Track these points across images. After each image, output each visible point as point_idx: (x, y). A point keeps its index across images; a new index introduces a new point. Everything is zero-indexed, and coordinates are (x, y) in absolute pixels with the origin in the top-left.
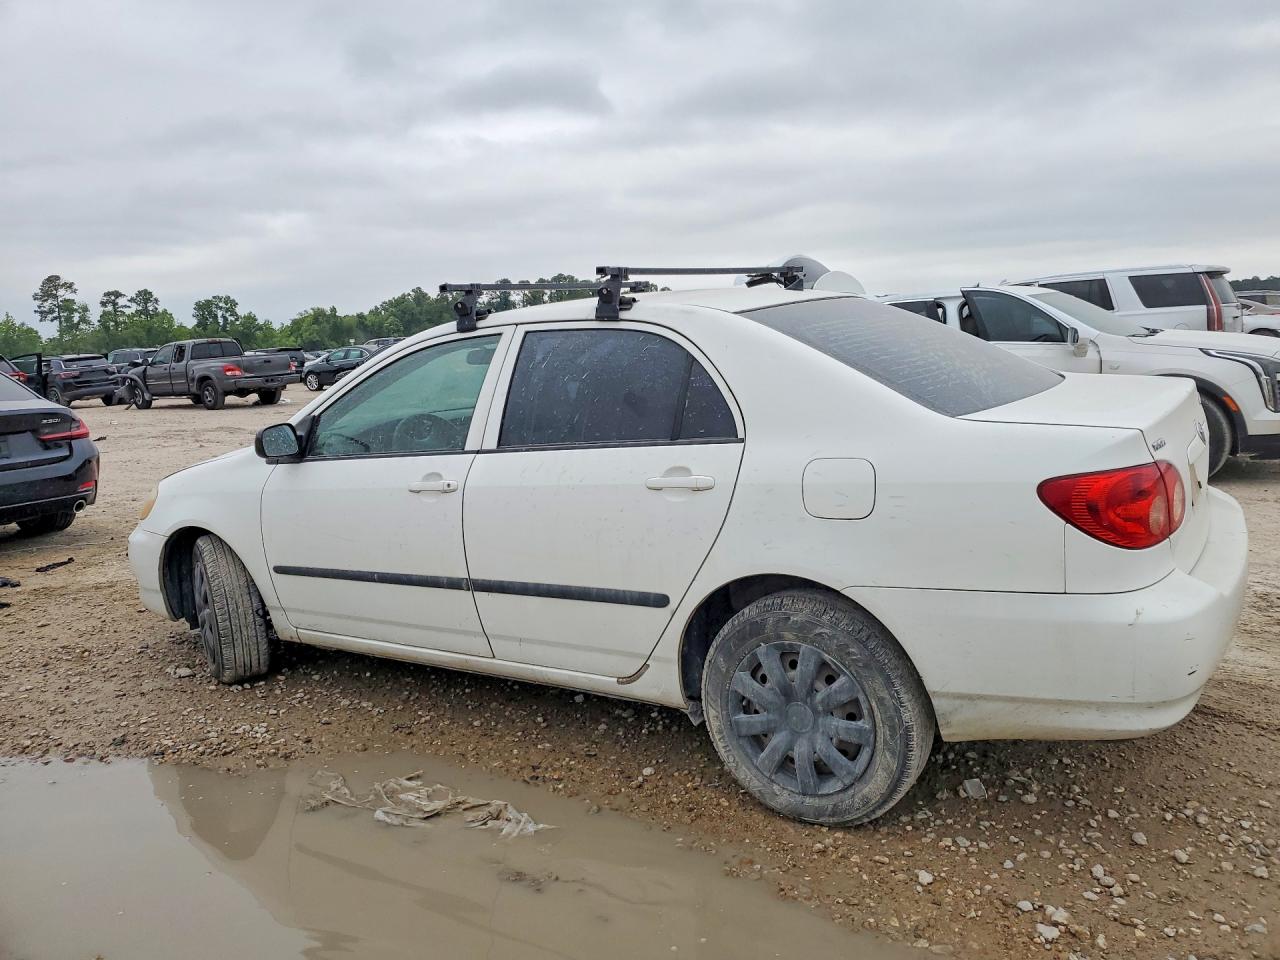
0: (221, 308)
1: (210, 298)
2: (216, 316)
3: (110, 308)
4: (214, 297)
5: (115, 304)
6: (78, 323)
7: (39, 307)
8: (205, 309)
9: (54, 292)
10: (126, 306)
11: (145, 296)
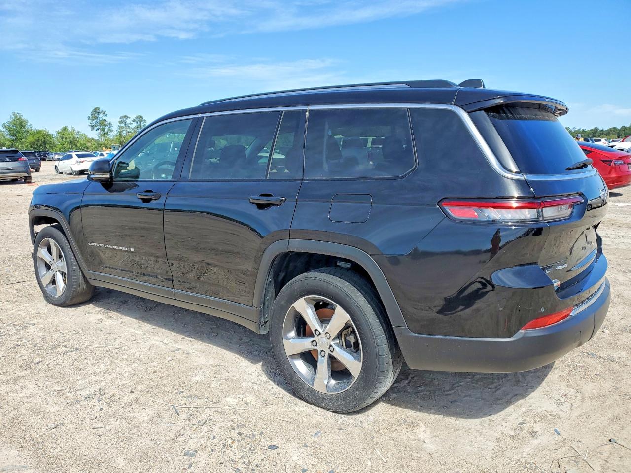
7: (91, 123)
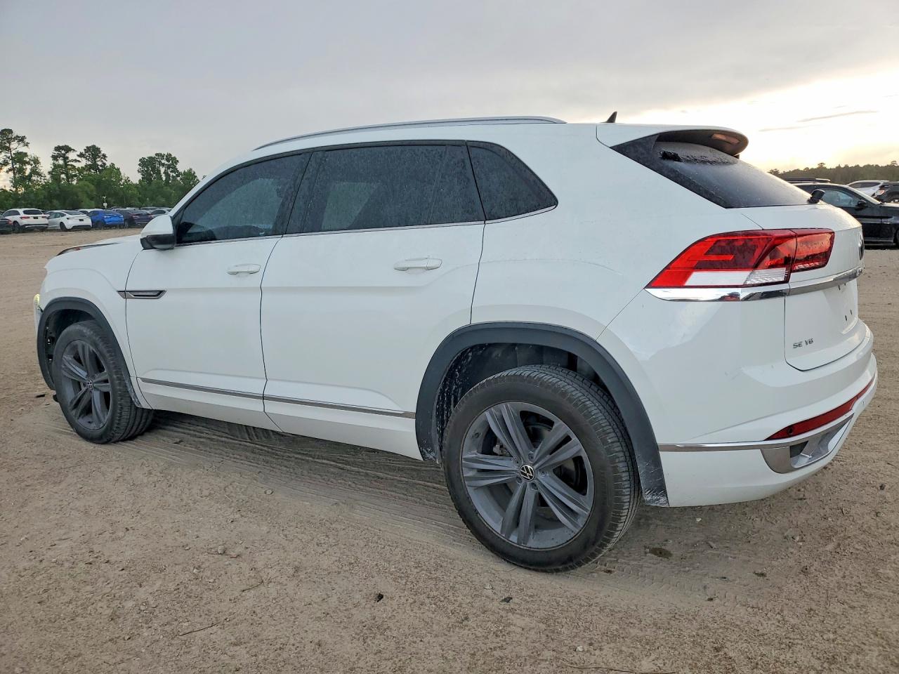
0: (163, 165)
1: (153, 155)
2: (159, 172)
3: (61, 162)
4: (156, 154)
5: (65, 159)
6: (30, 175)
8: (148, 165)
9: (8, 145)
10: (76, 161)
11: (93, 152)
